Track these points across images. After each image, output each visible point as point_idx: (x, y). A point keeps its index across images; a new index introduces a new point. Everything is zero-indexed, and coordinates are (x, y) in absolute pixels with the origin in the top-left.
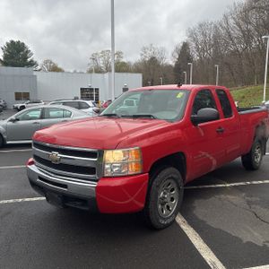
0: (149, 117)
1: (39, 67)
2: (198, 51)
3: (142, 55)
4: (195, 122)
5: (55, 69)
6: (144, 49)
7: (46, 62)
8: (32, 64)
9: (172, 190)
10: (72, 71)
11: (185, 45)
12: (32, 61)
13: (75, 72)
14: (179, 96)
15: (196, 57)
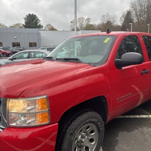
0: (76, 60)
1: (44, 28)
2: (137, 16)
3: (102, 20)
4: (119, 65)
5: (52, 29)
6: (103, 16)
7: (47, 25)
8: (40, 27)
9: (92, 132)
10: (62, 30)
11: (129, 13)
12: (40, 25)
13: (64, 31)
14: (106, 41)
15: (135, 20)
